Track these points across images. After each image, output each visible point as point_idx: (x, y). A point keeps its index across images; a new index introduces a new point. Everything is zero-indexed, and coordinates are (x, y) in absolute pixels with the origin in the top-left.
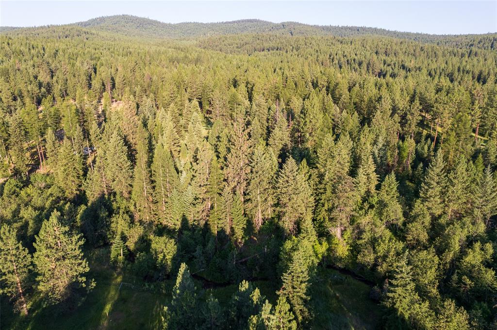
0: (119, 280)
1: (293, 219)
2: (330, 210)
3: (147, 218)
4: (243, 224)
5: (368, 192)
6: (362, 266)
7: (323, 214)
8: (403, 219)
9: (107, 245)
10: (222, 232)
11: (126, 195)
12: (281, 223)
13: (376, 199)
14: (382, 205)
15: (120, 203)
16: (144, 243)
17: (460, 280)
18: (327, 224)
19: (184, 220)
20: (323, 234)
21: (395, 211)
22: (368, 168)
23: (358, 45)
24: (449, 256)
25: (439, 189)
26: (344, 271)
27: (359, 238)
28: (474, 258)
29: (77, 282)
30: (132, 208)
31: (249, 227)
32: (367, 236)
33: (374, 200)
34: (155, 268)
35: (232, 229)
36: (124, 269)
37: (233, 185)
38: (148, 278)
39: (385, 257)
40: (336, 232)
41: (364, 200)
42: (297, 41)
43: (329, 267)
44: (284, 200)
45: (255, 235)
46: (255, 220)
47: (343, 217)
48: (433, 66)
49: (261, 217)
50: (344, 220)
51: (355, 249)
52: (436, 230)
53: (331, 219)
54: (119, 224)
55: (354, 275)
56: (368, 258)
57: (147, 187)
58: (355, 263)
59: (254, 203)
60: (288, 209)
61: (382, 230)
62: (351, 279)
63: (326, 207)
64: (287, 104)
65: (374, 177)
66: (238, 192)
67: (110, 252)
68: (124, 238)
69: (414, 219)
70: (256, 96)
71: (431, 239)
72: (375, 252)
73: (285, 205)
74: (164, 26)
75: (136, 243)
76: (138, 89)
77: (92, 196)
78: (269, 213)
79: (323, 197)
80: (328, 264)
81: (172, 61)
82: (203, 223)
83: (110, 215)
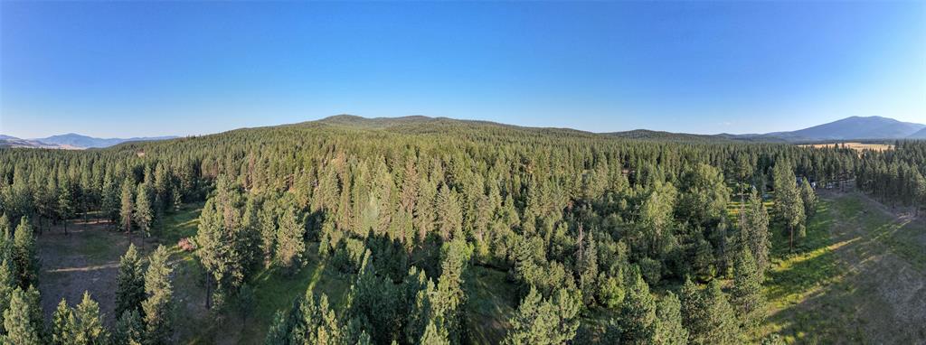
0: (322, 267)
1: (449, 229)
2: (473, 221)
3: (346, 227)
4: (413, 235)
5: (497, 208)
6: (499, 260)
7: (469, 224)
8: (519, 222)
9: (318, 241)
10: (397, 240)
11: (334, 211)
12: (439, 233)
13: (502, 211)
14: (506, 214)
15: (329, 216)
16: (342, 244)
17: (556, 250)
18: (472, 232)
19: (371, 232)
20: (470, 240)
21: (514, 217)
22: (495, 192)
23: (483, 129)
24: (548, 237)
25: (536, 198)
26: (487, 266)
27: (495, 239)
28: (560, 233)
29: (296, 256)
30: (337, 220)
31: (416, 238)
32: (499, 236)
33: (501, 213)
34: (348, 263)
35: (405, 239)
36: (327, 260)
37: (406, 204)
38: (341, 269)
39: (512, 248)
40: (478, 236)
41: (495, 213)
42: (446, 127)
43: (476, 265)
44: (442, 214)
45: (421, 244)
46: (421, 232)
47: (482, 225)
48: (524, 141)
49: (425, 230)
50: (483, 228)
51: (493, 248)
52: (539, 223)
53: (475, 228)
54: (327, 228)
55: (494, 268)
56: (501, 252)
57: (348, 205)
58: (494, 258)
59: (420, 218)
60: (445, 222)
61: (508, 231)
62: (492, 271)
63: (470, 219)
64: (442, 159)
65: (500, 198)
66: (409, 211)
67: (319, 246)
68: (329, 238)
69: (526, 220)
70: (421, 154)
71: (537, 230)
72: (506, 246)
73: (442, 219)
74: (366, 120)
75: (337, 243)
76: (348, 151)
77: (313, 209)
78: (431, 227)
79: (468, 211)
80: (474, 263)
81: (369, 137)
82: (384, 233)
83: (322, 222)
